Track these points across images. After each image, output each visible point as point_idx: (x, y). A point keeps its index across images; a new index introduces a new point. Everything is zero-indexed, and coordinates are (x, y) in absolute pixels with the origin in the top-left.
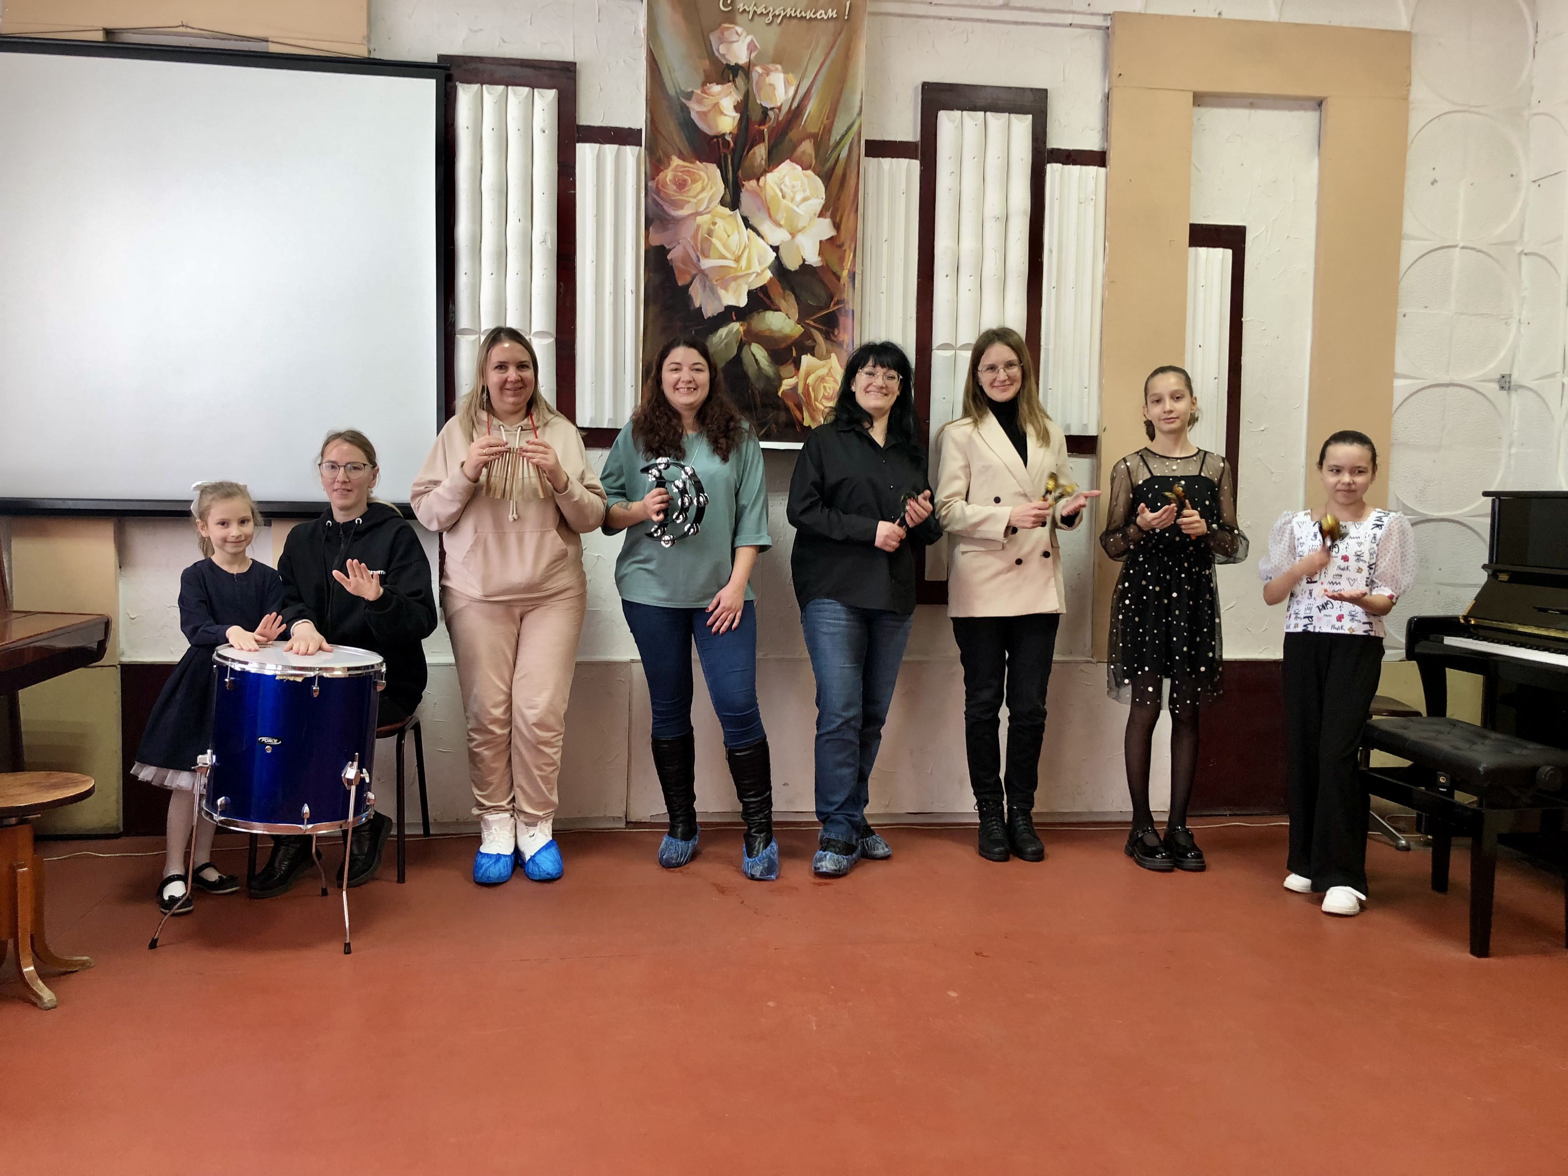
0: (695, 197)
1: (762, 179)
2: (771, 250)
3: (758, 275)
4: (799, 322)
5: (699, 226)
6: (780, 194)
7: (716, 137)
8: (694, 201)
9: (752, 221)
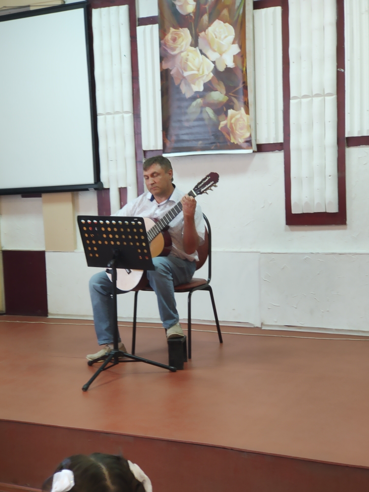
0: (180, 45)
1: (207, 30)
2: (212, 63)
3: (207, 75)
4: (226, 95)
5: (182, 57)
6: (214, 36)
7: (187, 15)
8: (179, 46)
9: (204, 51)
